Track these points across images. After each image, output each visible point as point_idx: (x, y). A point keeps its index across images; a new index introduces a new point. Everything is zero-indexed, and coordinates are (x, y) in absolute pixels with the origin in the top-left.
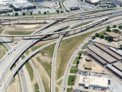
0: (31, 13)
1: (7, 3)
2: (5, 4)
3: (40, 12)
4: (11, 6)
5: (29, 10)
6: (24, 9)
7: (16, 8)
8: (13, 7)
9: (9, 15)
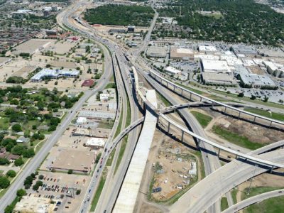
0: (266, 100)
1: (233, 68)
2: (229, 71)
3: (282, 102)
4: (238, 77)
5: (264, 91)
6: (257, 87)
7: (244, 83)
8: (240, 79)
9: (228, 93)
